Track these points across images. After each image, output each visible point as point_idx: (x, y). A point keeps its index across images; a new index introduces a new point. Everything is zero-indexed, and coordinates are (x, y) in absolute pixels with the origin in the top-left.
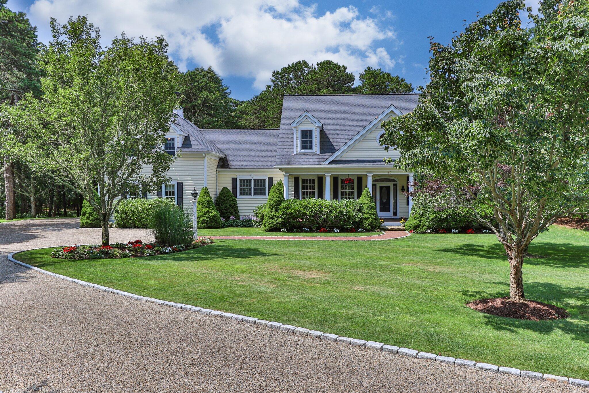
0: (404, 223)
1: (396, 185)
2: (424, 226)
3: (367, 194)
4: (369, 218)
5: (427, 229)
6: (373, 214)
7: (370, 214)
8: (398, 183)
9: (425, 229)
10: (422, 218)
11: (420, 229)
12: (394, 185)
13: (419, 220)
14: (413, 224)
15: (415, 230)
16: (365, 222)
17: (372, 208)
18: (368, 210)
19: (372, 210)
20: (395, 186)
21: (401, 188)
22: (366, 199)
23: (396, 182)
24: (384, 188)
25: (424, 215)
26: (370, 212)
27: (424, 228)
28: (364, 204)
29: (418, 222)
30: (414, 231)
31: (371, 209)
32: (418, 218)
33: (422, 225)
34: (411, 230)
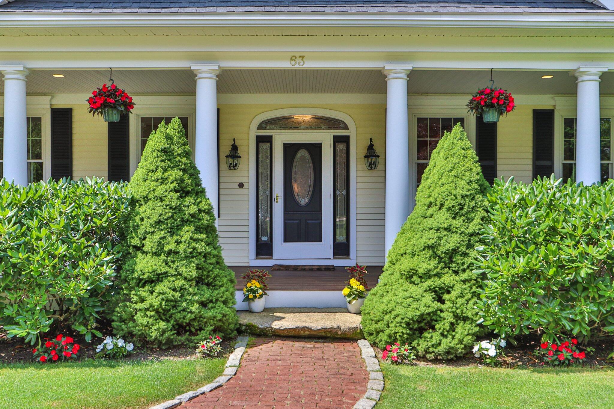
0: (360, 295)
1: (345, 140)
2: (460, 318)
3: (164, 151)
4: (166, 275)
5: (479, 338)
6: (190, 256)
7: (170, 253)
8: (352, 133)
9: (468, 340)
10: (448, 278)
11: (436, 337)
12: (337, 140)
13: (432, 290)
14: (400, 310)
15: (409, 340)
16: (142, 300)
17: (184, 222)
18: (159, 234)
19: (187, 232)
20: (341, 147)
21: (364, 151)
22: (159, 174)
23: (346, 128)
24: (302, 153)
25: (458, 259)
26: (172, 246)
27: (462, 329)
28: (146, 199)
29: (428, 298)
30: (404, 349)
31: (179, 227)
32: (427, 275)
33: (448, 317)
34: (392, 340)
